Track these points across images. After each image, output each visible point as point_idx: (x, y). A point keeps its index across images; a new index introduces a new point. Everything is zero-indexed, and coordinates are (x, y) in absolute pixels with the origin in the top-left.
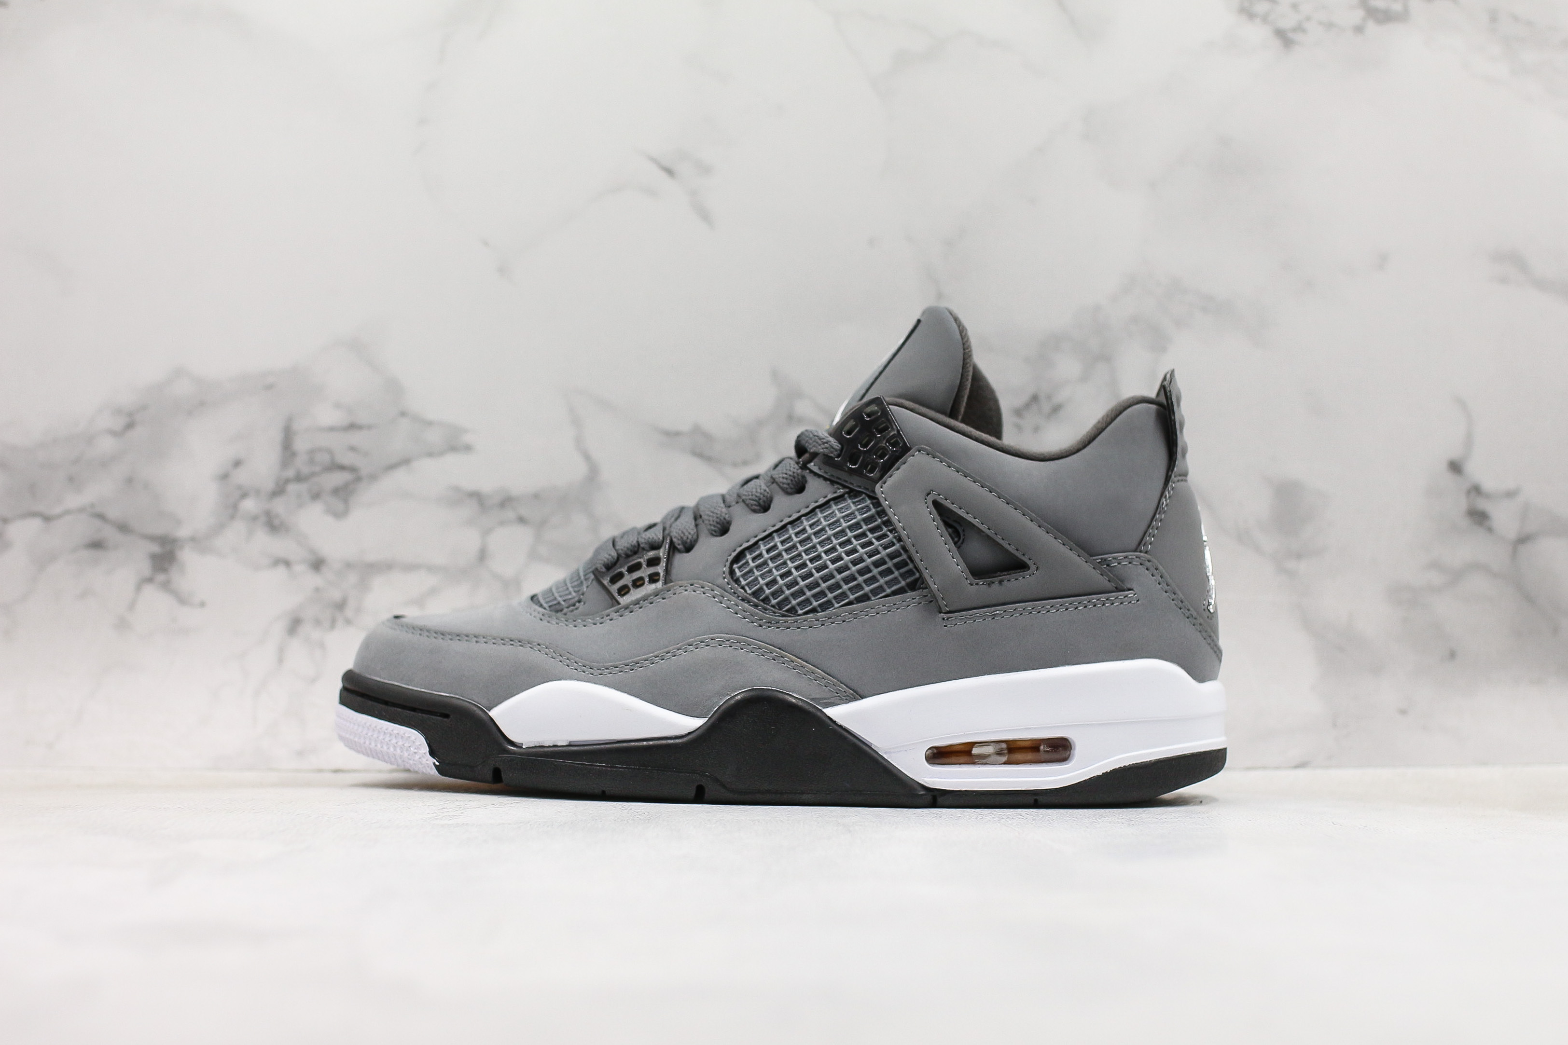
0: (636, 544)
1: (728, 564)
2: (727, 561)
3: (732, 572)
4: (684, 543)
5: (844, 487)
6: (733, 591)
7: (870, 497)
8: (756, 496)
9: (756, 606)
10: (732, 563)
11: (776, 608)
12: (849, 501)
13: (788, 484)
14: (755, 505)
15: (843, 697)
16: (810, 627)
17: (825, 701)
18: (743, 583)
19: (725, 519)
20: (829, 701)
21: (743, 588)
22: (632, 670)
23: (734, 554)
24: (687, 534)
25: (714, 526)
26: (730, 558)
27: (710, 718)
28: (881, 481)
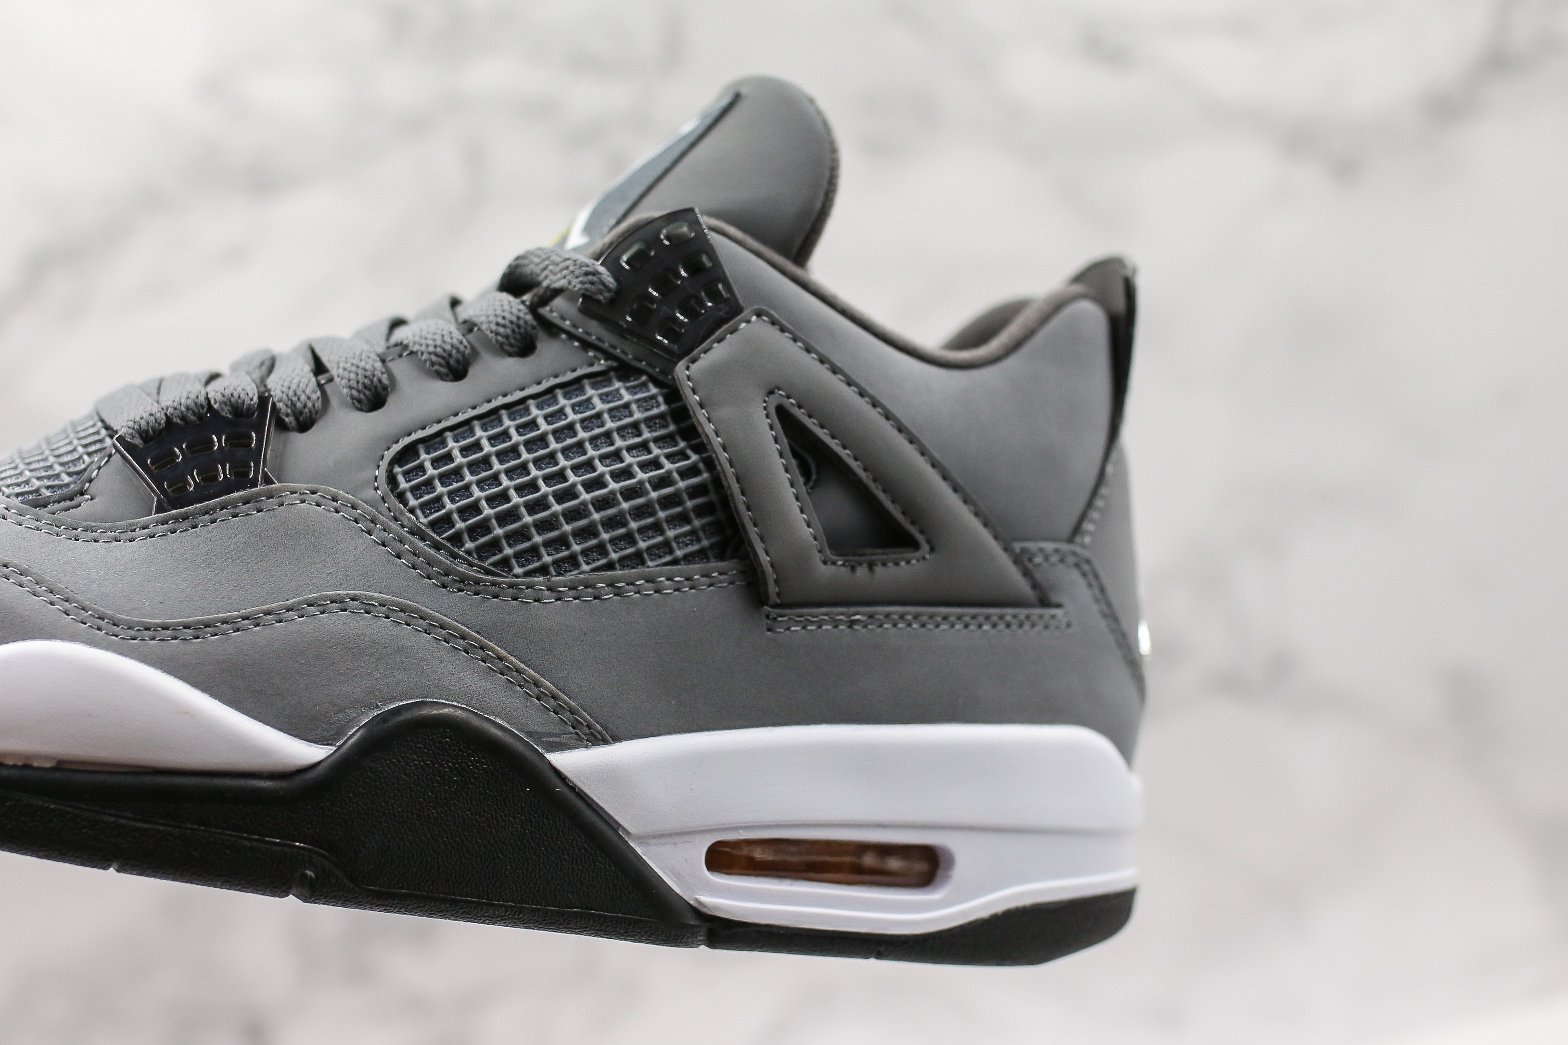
0: (205, 403)
1: (384, 464)
2: (382, 457)
3: (392, 480)
4: (297, 414)
5: (608, 356)
6: (392, 514)
7: (658, 383)
8: (444, 350)
9: (437, 546)
10: (392, 463)
11: (475, 558)
12: (618, 384)
13: (507, 337)
14: (440, 365)
15: (583, 736)
16: (535, 601)
17: (551, 739)
18: (413, 502)
19: (380, 381)
20: (557, 740)
21: (412, 511)
22: (198, 638)
23: (396, 448)
24: (303, 398)
25: (359, 391)
26: (389, 455)
27: (339, 747)
28: (687, 358)
